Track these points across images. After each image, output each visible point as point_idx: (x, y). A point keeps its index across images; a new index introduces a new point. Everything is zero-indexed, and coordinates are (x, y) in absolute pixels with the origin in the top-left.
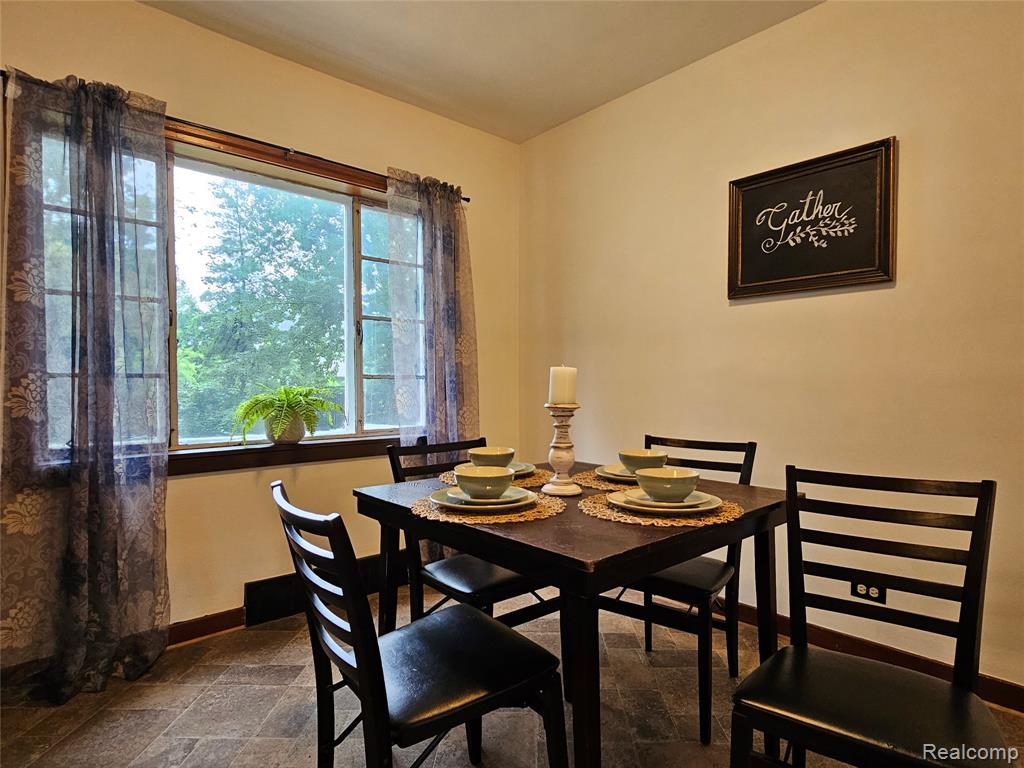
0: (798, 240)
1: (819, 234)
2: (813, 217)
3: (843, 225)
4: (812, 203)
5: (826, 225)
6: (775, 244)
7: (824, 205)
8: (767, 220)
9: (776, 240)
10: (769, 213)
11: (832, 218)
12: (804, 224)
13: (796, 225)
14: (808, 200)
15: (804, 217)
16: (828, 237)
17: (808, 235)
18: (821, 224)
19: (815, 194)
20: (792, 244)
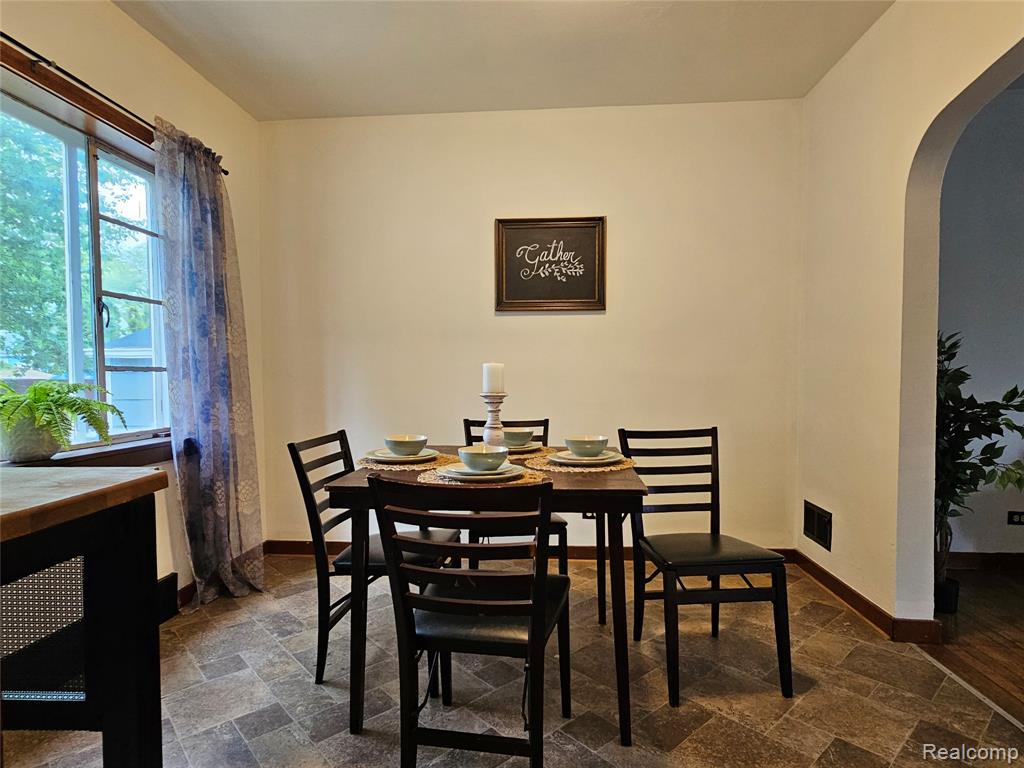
0: (547, 274)
1: (560, 271)
2: (556, 258)
3: (576, 268)
4: (556, 248)
5: (565, 266)
6: (530, 274)
7: (564, 252)
8: (524, 254)
9: (532, 271)
10: (525, 250)
11: (569, 262)
12: (551, 263)
13: (546, 262)
14: (554, 245)
15: (550, 257)
16: (566, 275)
17: (553, 271)
18: (562, 264)
19: (558, 243)
20: (543, 276)
